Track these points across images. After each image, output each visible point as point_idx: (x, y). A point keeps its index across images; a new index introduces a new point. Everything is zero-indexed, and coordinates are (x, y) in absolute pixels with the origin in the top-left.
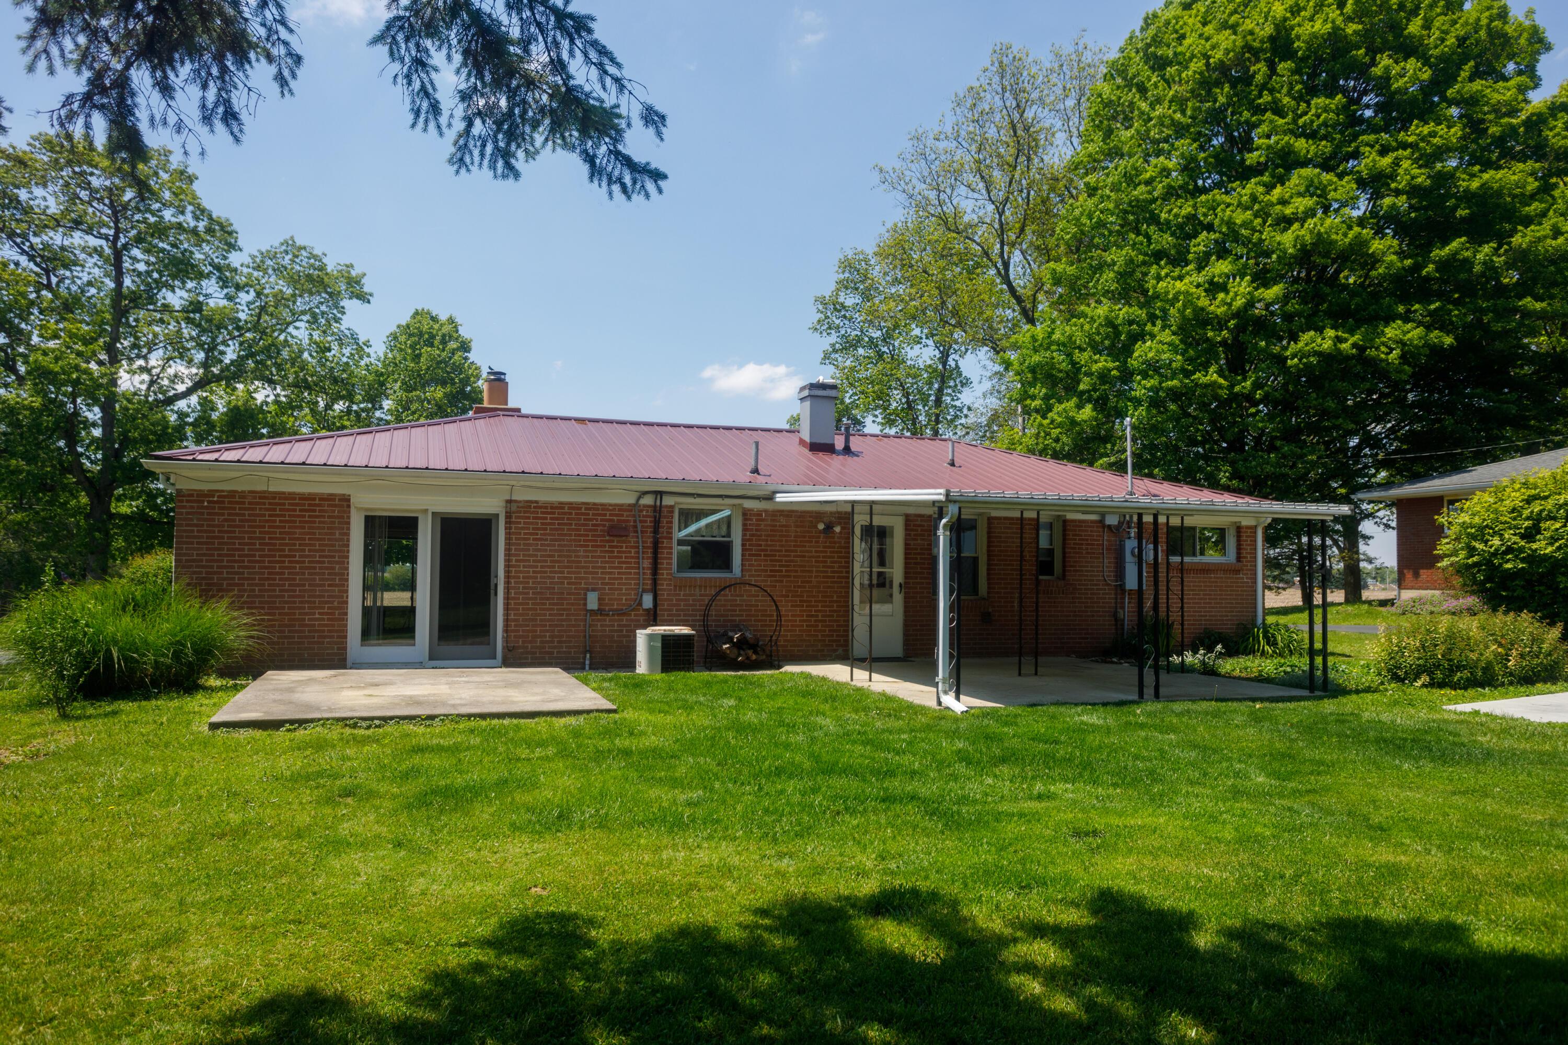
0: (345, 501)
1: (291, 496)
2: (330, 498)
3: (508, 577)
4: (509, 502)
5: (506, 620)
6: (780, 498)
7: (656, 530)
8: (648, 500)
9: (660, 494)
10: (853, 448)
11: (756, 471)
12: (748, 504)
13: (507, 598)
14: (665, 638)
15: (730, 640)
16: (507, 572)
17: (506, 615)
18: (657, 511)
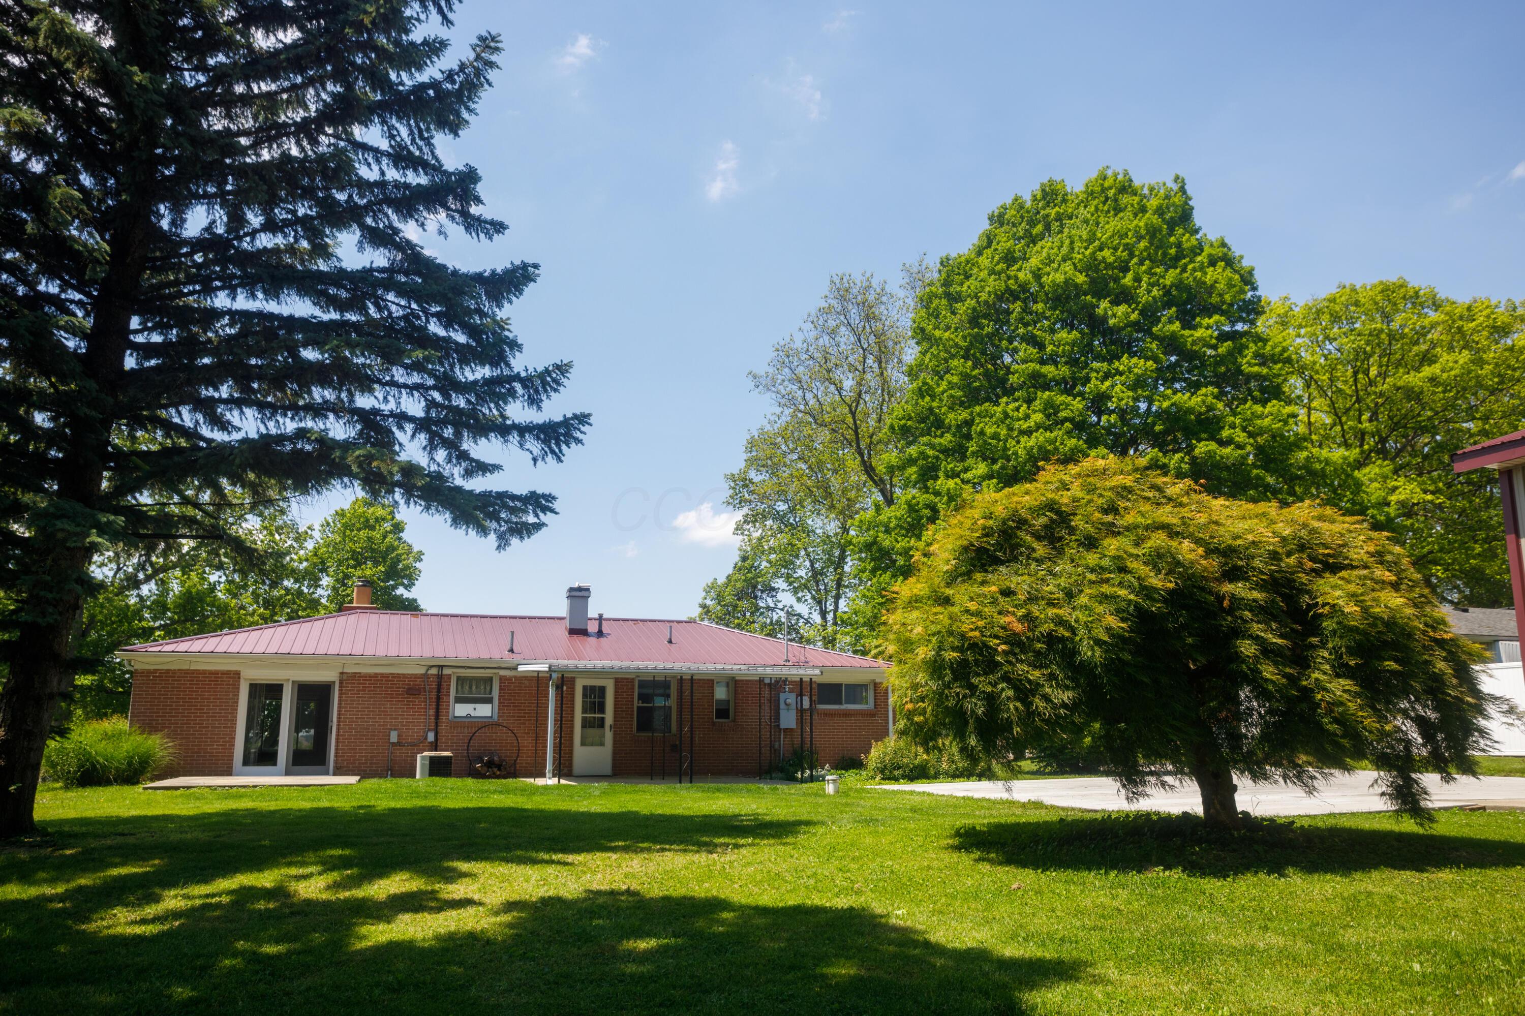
0: (237, 674)
1: (204, 672)
2: (227, 673)
3: (339, 722)
4: (342, 673)
5: (337, 749)
6: (521, 668)
7: (439, 690)
8: (434, 671)
9: (441, 667)
10: (604, 631)
11: (511, 651)
12: (502, 673)
13: (338, 735)
14: (431, 758)
15: (482, 761)
16: (339, 718)
17: (337, 746)
18: (440, 677)
